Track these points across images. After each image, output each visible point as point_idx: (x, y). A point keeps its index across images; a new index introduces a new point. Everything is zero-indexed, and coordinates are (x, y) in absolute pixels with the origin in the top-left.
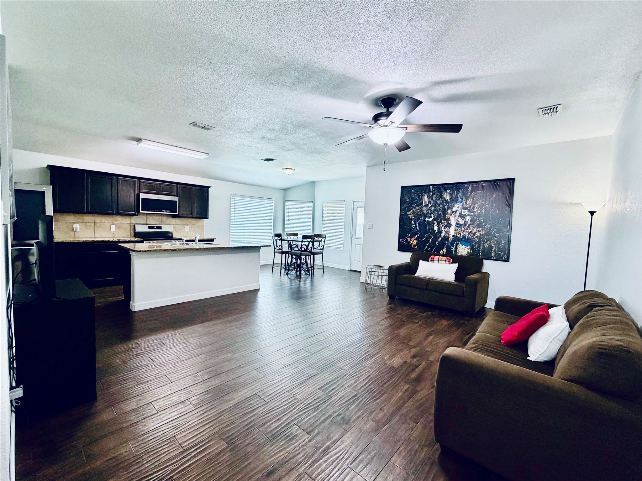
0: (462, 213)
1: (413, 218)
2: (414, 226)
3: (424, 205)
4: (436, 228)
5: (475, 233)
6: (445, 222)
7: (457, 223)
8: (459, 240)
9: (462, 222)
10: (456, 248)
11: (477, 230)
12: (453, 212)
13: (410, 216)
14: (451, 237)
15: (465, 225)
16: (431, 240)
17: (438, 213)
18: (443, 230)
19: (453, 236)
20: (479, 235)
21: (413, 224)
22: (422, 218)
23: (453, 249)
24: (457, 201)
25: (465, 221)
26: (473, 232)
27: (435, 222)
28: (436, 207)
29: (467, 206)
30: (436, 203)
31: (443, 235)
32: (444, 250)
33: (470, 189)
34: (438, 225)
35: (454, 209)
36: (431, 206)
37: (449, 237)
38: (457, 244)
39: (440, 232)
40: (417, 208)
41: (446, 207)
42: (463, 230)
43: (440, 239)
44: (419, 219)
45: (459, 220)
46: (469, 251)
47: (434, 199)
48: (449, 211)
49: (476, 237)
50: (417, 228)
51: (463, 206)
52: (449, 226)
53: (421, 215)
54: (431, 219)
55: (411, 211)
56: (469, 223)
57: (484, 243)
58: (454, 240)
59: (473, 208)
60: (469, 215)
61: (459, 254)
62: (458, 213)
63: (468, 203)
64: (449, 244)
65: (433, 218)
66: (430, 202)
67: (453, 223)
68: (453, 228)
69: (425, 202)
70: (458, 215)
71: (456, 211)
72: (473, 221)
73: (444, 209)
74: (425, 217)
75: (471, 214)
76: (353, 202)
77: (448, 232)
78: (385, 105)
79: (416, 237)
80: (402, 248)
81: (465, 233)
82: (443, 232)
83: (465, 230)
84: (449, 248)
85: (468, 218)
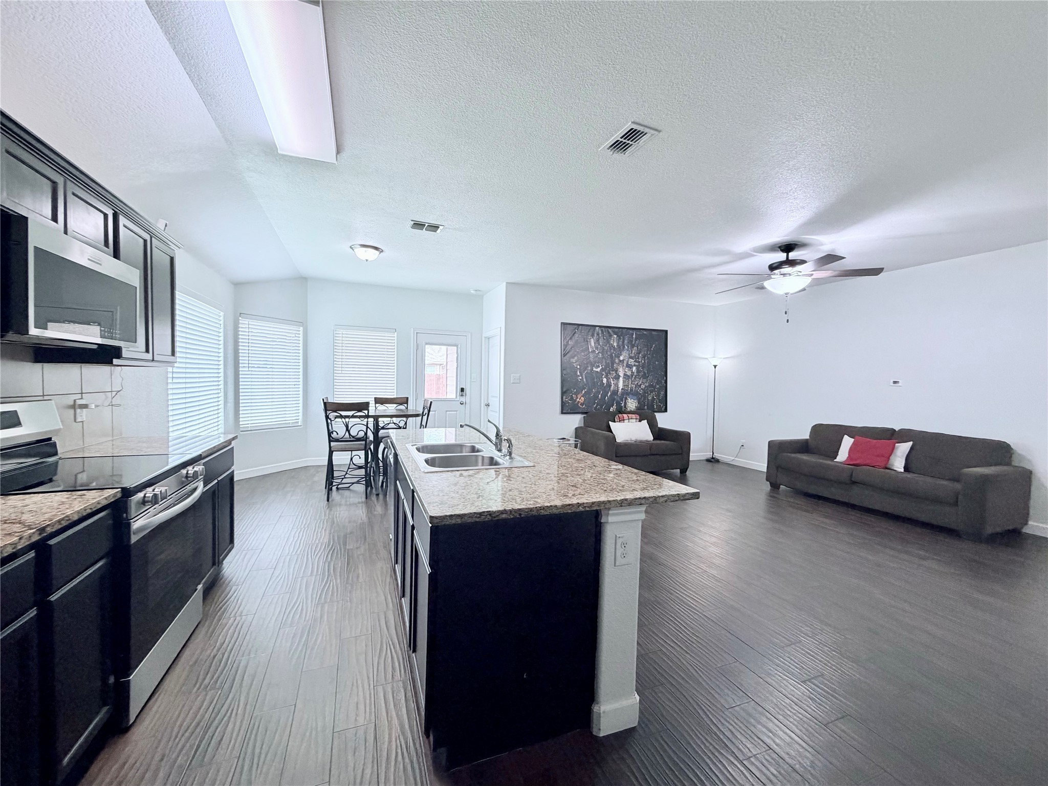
0: (629, 363)
1: (578, 367)
2: (581, 378)
3: (590, 351)
4: (605, 380)
5: (641, 384)
6: (614, 372)
7: (625, 375)
8: (628, 394)
9: (629, 373)
10: (625, 403)
11: (642, 382)
12: (620, 361)
13: (575, 364)
14: (620, 390)
15: (632, 376)
16: (600, 396)
17: (606, 362)
18: (612, 382)
19: (622, 389)
20: (644, 386)
21: (579, 376)
22: (589, 369)
23: (623, 405)
24: (623, 350)
25: (632, 372)
26: (639, 384)
27: (604, 373)
28: (602, 355)
29: (633, 355)
30: (603, 349)
31: (612, 389)
32: (614, 407)
33: (634, 336)
34: (606, 377)
35: (621, 358)
36: (599, 353)
37: (618, 391)
38: (626, 399)
39: (609, 385)
40: (583, 354)
41: (614, 355)
42: (630, 382)
43: (610, 393)
44: (586, 369)
45: (626, 370)
46: (637, 405)
47: (601, 344)
48: (617, 361)
49: (642, 389)
50: (583, 381)
51: (629, 355)
52: (617, 377)
53: (587, 363)
54: (598, 370)
55: (576, 358)
56: (635, 374)
57: (648, 396)
58: (623, 394)
59: (638, 358)
60: (635, 365)
61: (629, 410)
62: (625, 362)
63: (633, 352)
64: (619, 399)
65: (601, 368)
66: (597, 348)
67: (621, 374)
68: (621, 379)
69: (592, 347)
70: (625, 365)
71: (623, 360)
72: (638, 371)
73: (611, 355)
74: (593, 366)
75: (637, 364)
76: (417, 333)
77: (616, 385)
78: (783, 251)
79: (583, 392)
80: (566, 409)
81: (632, 385)
82: (613, 385)
83: (632, 381)
84: (618, 404)
85: (634, 368)
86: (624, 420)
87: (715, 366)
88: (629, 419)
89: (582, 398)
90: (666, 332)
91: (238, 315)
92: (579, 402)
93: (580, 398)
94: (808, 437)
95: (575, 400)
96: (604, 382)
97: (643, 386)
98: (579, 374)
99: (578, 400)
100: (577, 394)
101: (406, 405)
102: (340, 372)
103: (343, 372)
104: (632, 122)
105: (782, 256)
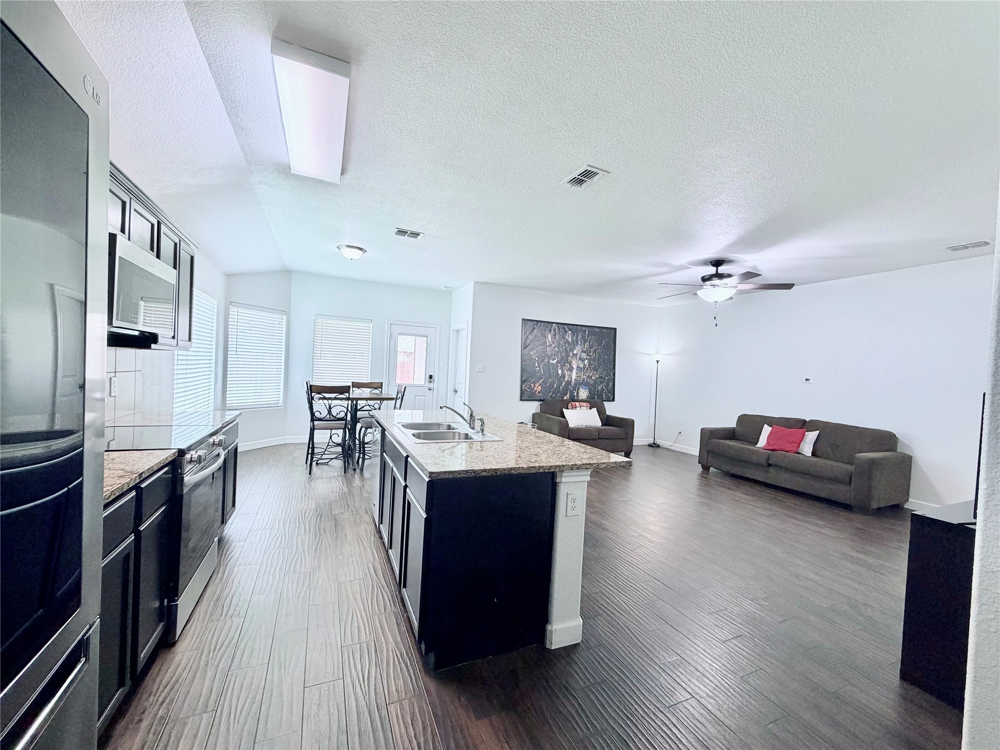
0: (582, 357)
1: (537, 359)
2: (538, 369)
3: (548, 345)
4: (560, 372)
5: (592, 376)
6: (568, 365)
7: (577, 367)
8: (580, 384)
9: (581, 366)
10: (578, 392)
11: (593, 374)
12: (574, 355)
13: (533, 357)
14: (573, 381)
15: (584, 368)
16: (555, 385)
17: (561, 356)
18: (566, 373)
19: (575, 380)
21: (537, 367)
22: (546, 360)
23: (575, 394)
24: (577, 345)
25: (584, 365)
26: (590, 376)
27: (559, 365)
28: (559, 348)
29: (585, 350)
30: (559, 343)
31: (566, 379)
32: (567, 396)
33: (587, 333)
34: (562, 368)
35: (575, 352)
36: (555, 346)
37: (571, 382)
38: (578, 388)
39: (563, 376)
40: (541, 347)
41: (568, 349)
42: (582, 374)
43: (564, 383)
44: (543, 361)
45: (579, 363)
46: (588, 394)
47: (557, 339)
48: (571, 354)
49: (593, 380)
50: (541, 372)
51: (582, 349)
52: (571, 369)
53: (544, 356)
54: (555, 362)
55: (535, 351)
56: (587, 366)
57: (598, 386)
58: (576, 384)
59: (590, 352)
60: (587, 359)
61: (580, 399)
62: (578, 356)
63: (586, 346)
64: (572, 389)
65: (557, 360)
66: (553, 342)
67: (575, 366)
68: (574, 371)
69: (549, 341)
70: (578, 358)
71: (577, 354)
72: (590, 364)
73: (566, 351)
74: (550, 358)
75: (588, 357)
76: (391, 324)
77: (570, 376)
78: (713, 265)
79: (541, 382)
80: (526, 396)
81: (584, 377)
82: (567, 376)
83: (584, 373)
84: (572, 393)
85: (586, 361)
86: (576, 408)
87: (658, 362)
88: (580, 407)
89: (540, 387)
90: (615, 329)
91: (230, 303)
92: (536, 390)
93: (538, 387)
94: (735, 426)
95: (533, 389)
96: (559, 373)
97: (594, 378)
98: (537, 365)
99: (536, 388)
100: (534, 383)
101: (380, 389)
102: (319, 358)
103: (322, 358)
104: (587, 165)
105: (712, 270)
